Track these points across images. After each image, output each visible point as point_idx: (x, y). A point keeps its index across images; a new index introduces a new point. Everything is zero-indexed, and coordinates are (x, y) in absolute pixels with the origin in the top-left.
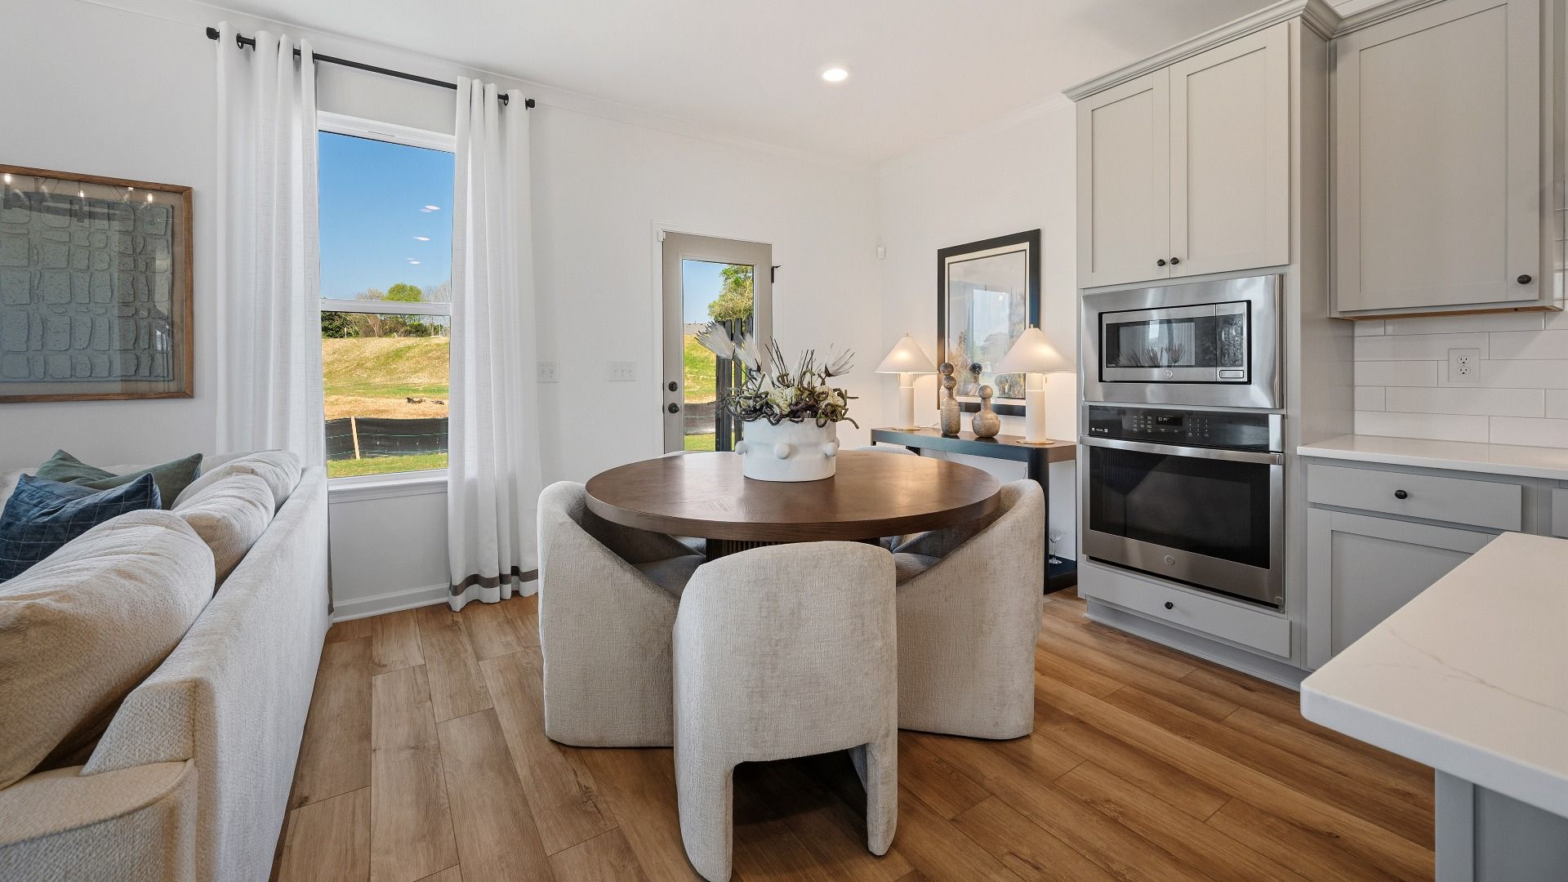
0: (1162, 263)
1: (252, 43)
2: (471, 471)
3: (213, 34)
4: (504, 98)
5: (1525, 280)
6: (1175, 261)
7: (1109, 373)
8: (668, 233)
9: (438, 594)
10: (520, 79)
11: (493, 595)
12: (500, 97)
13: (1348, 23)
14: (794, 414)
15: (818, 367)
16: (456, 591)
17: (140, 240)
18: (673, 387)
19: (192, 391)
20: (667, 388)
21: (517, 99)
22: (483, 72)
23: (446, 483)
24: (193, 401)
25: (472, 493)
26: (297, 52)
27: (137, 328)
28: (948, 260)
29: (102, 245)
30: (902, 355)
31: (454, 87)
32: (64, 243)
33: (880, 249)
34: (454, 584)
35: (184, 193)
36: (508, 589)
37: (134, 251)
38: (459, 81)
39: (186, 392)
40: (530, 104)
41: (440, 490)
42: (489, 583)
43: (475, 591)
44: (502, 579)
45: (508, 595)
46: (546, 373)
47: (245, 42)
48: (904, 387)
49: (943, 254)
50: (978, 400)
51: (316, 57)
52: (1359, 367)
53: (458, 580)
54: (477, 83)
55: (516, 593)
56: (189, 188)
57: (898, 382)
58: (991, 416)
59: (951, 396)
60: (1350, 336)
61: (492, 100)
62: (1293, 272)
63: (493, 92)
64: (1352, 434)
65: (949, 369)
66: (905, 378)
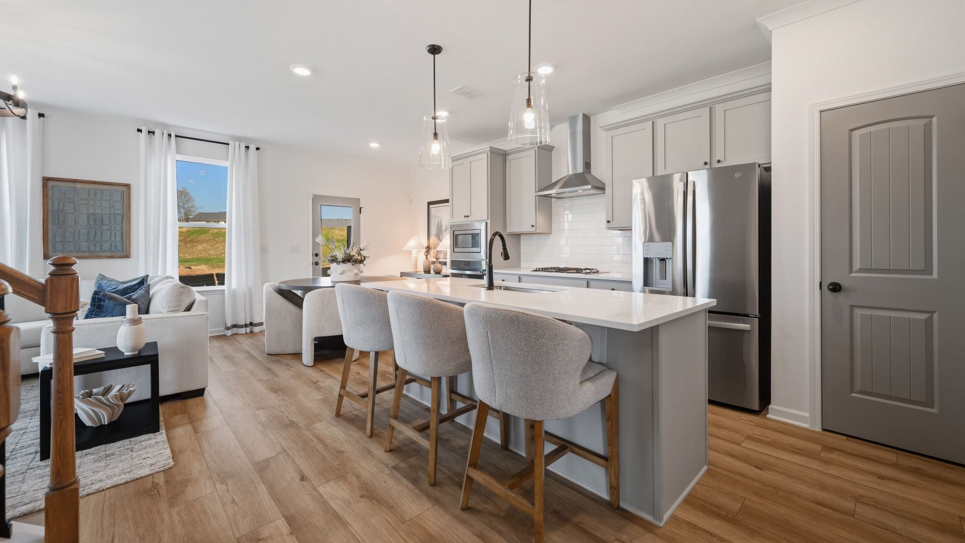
0: (465, 216)
1: (153, 133)
2: (234, 286)
3: (139, 130)
4: (247, 147)
5: (533, 226)
6: (468, 216)
7: (456, 250)
8: (315, 195)
9: (220, 331)
10: (252, 140)
11: (243, 331)
12: (246, 147)
13: (508, 152)
14: (344, 261)
16: (228, 329)
17: (112, 203)
18: (317, 255)
19: (130, 255)
20: (314, 255)
21: (252, 147)
22: (238, 139)
23: (224, 290)
24: (130, 259)
25: (234, 294)
26: (170, 135)
27: (111, 233)
28: (431, 206)
29: (99, 205)
30: (412, 243)
31: (228, 144)
32: (86, 204)
33: (409, 200)
34: (227, 326)
35: (128, 186)
36: (248, 329)
37: (110, 206)
38: (230, 142)
39: (127, 256)
40: (258, 149)
41: (222, 293)
42: (241, 327)
43: (235, 330)
44: (246, 326)
45: (248, 332)
46: (263, 250)
47: (151, 133)
48: (414, 255)
49: (430, 204)
50: (435, 260)
51: (176, 136)
52: (522, 248)
53: (229, 325)
54: (237, 143)
55: (251, 332)
56: (129, 184)
57: (412, 253)
58: (439, 265)
59: (427, 258)
60: (520, 239)
61: (243, 148)
62: (489, 221)
63: (243, 145)
64: (520, 267)
65: (428, 248)
66: (414, 252)
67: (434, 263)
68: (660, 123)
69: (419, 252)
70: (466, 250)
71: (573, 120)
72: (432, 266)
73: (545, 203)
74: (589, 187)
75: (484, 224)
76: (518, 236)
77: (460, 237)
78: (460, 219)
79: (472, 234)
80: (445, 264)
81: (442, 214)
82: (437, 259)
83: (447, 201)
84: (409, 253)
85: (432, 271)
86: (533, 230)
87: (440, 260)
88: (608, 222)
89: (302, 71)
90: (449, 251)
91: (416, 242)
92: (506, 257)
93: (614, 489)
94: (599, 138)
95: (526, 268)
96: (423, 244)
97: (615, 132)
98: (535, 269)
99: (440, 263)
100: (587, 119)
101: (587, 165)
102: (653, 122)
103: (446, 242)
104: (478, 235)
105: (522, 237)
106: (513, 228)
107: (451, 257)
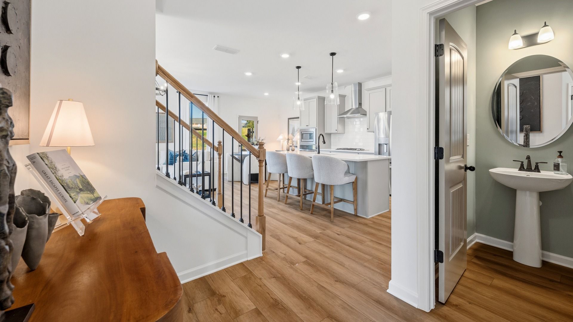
0: (307, 126)
4: (214, 96)
7: (302, 140)
8: (239, 116)
10: (216, 93)
15: (261, 139)
21: (216, 96)
22: (211, 93)
28: (290, 120)
30: (281, 137)
33: (279, 117)
38: (208, 95)
40: (218, 97)
48: (281, 143)
50: (292, 145)
52: (332, 139)
54: (211, 95)
57: (280, 142)
58: (294, 147)
59: (288, 144)
60: (331, 136)
61: (213, 97)
62: (317, 128)
63: (213, 96)
64: (331, 148)
65: (288, 139)
66: (282, 141)
67: (291, 146)
68: (388, 89)
69: (284, 141)
70: (307, 140)
71: (355, 84)
72: (290, 148)
73: (342, 120)
74: (360, 114)
75: (315, 129)
76: (330, 134)
77: (304, 135)
78: (304, 127)
79: (310, 134)
80: (296, 147)
81: (295, 124)
82: (293, 144)
83: (298, 118)
84: (279, 141)
85: (290, 150)
86: (336, 132)
87: (294, 145)
88: (368, 129)
89: (249, 74)
90: (299, 141)
91: (283, 137)
92: (324, 143)
93: (356, 210)
94: (365, 94)
95: (333, 148)
96: (286, 137)
97: (370, 92)
98: (337, 149)
99: (294, 146)
100: (360, 85)
101: (360, 104)
102: (386, 89)
103: (298, 137)
104: (312, 134)
105: (332, 135)
106: (327, 131)
107: (300, 143)
